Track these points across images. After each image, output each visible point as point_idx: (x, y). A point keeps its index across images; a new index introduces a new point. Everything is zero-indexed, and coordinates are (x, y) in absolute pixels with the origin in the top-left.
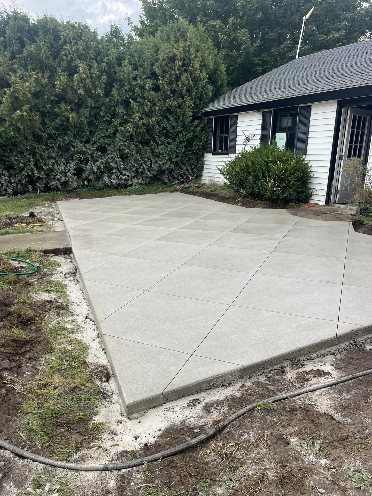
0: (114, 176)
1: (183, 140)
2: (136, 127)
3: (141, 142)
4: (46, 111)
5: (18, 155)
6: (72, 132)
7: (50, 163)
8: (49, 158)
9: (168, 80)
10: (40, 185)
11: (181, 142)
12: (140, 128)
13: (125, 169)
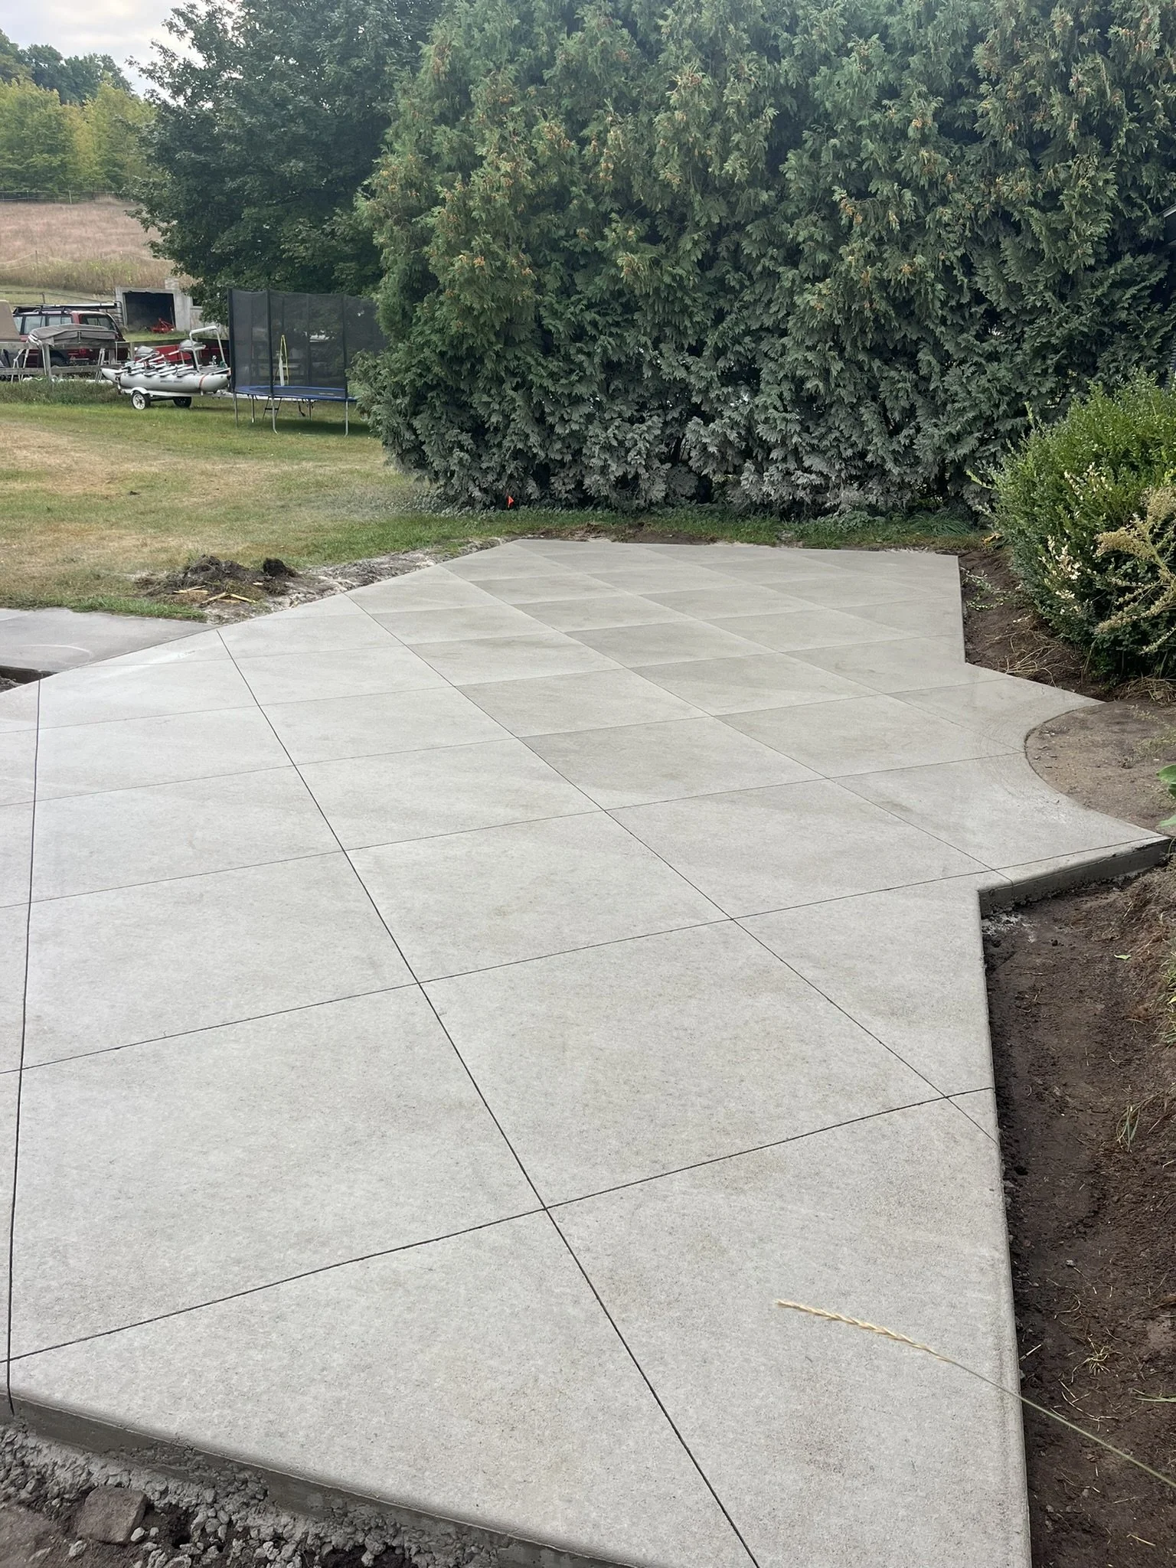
0: (772, 472)
1: (1049, 342)
2: (850, 289)
3: (874, 351)
4: (578, 250)
5: (490, 390)
6: (645, 315)
7: (575, 417)
8: (577, 401)
9: (1018, 93)
10: (560, 485)
11: (1040, 353)
12: (863, 298)
13: (814, 449)
